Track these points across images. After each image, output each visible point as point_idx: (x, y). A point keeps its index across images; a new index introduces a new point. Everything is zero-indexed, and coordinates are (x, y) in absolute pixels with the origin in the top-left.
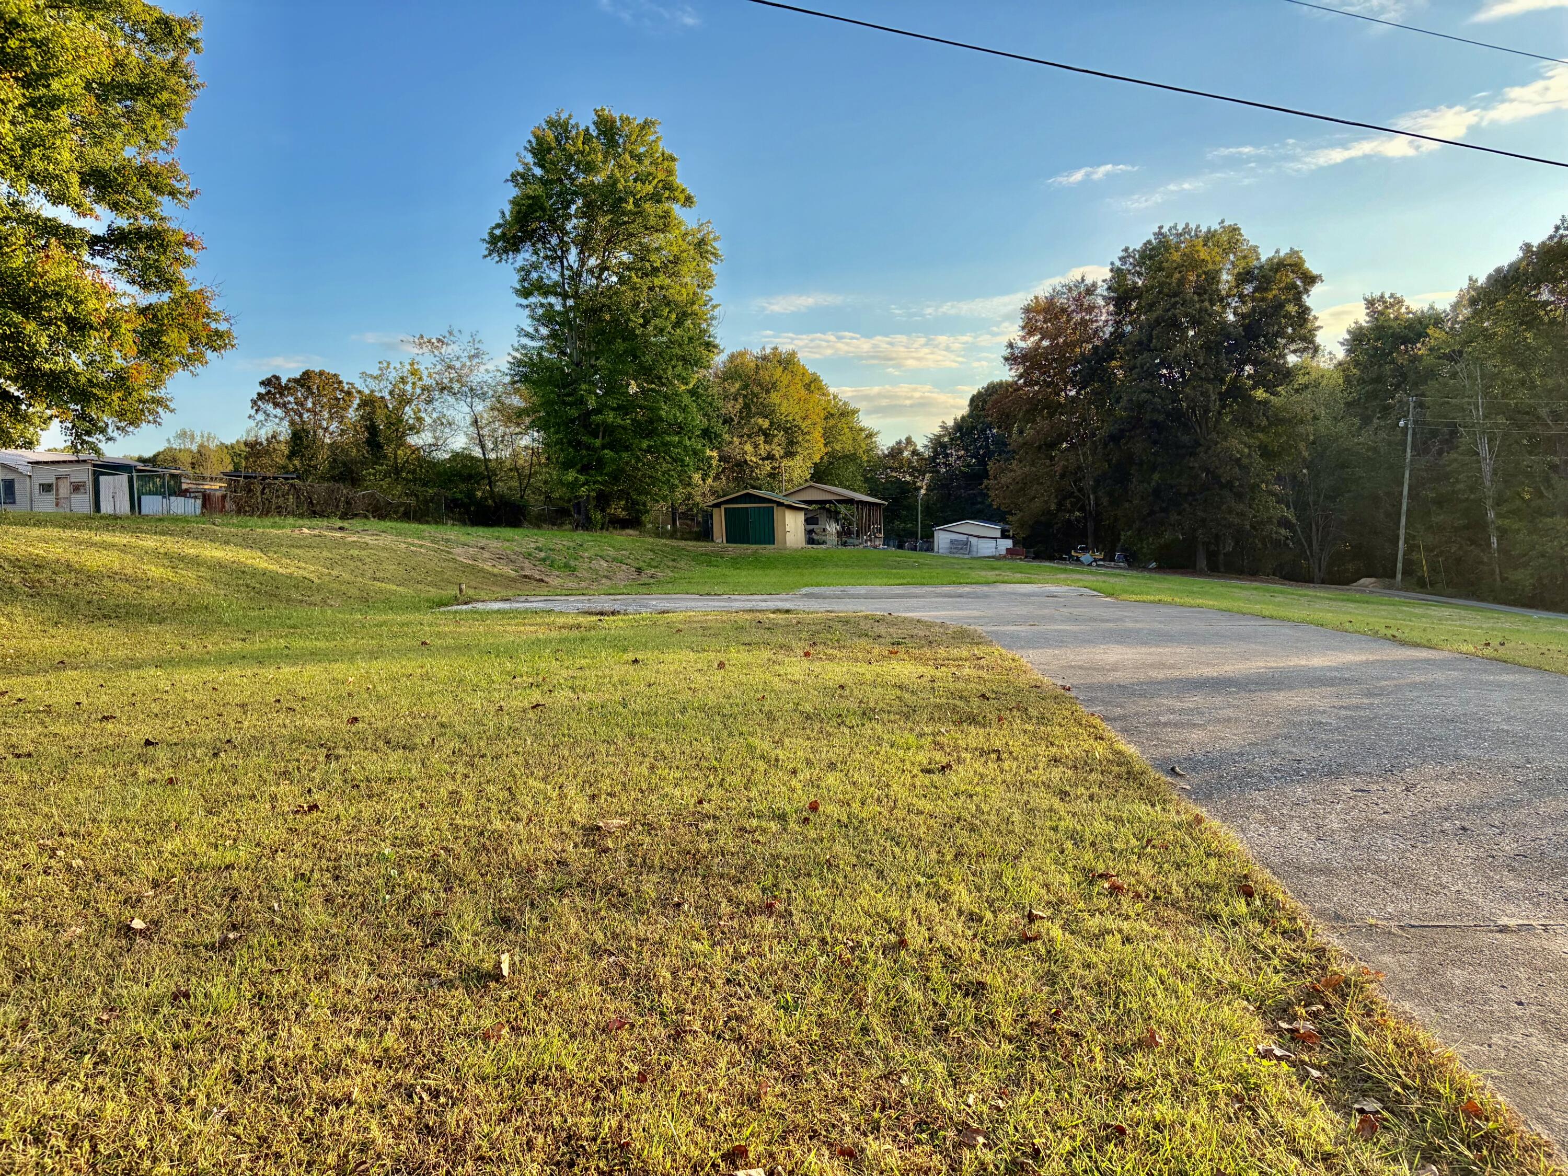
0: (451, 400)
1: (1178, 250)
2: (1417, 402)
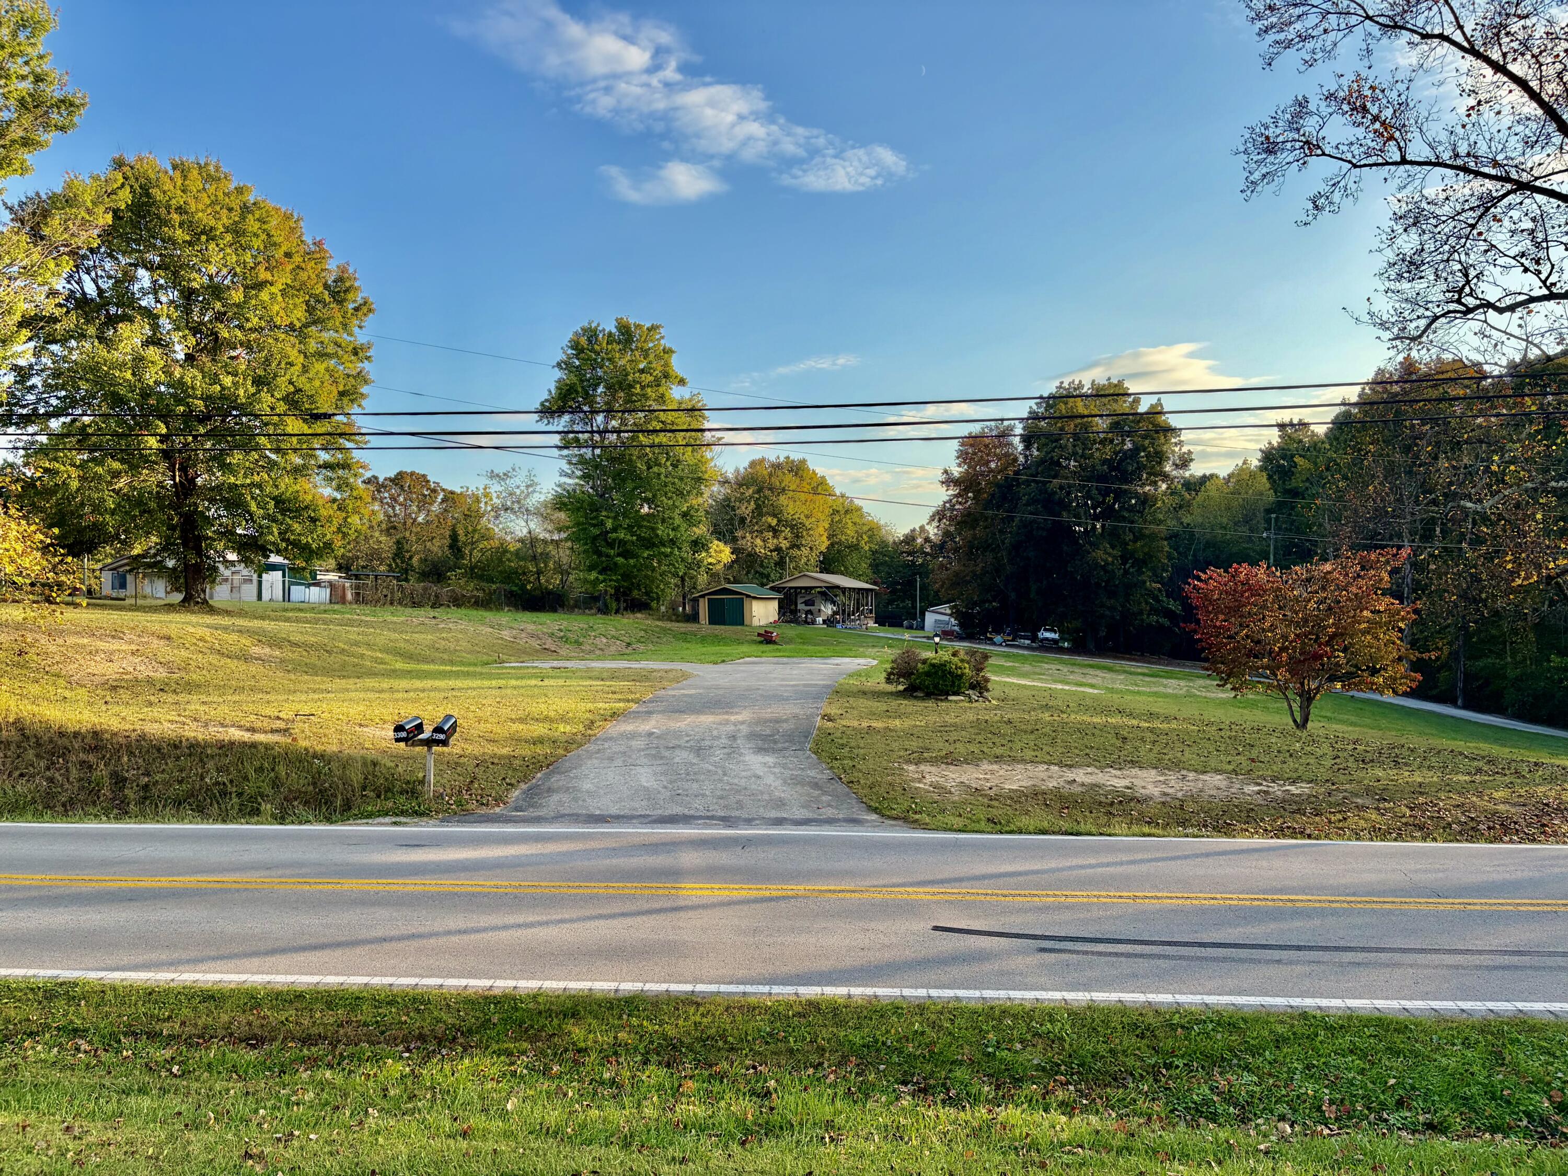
0: (513, 517)
1: (1066, 403)
2: (1277, 519)
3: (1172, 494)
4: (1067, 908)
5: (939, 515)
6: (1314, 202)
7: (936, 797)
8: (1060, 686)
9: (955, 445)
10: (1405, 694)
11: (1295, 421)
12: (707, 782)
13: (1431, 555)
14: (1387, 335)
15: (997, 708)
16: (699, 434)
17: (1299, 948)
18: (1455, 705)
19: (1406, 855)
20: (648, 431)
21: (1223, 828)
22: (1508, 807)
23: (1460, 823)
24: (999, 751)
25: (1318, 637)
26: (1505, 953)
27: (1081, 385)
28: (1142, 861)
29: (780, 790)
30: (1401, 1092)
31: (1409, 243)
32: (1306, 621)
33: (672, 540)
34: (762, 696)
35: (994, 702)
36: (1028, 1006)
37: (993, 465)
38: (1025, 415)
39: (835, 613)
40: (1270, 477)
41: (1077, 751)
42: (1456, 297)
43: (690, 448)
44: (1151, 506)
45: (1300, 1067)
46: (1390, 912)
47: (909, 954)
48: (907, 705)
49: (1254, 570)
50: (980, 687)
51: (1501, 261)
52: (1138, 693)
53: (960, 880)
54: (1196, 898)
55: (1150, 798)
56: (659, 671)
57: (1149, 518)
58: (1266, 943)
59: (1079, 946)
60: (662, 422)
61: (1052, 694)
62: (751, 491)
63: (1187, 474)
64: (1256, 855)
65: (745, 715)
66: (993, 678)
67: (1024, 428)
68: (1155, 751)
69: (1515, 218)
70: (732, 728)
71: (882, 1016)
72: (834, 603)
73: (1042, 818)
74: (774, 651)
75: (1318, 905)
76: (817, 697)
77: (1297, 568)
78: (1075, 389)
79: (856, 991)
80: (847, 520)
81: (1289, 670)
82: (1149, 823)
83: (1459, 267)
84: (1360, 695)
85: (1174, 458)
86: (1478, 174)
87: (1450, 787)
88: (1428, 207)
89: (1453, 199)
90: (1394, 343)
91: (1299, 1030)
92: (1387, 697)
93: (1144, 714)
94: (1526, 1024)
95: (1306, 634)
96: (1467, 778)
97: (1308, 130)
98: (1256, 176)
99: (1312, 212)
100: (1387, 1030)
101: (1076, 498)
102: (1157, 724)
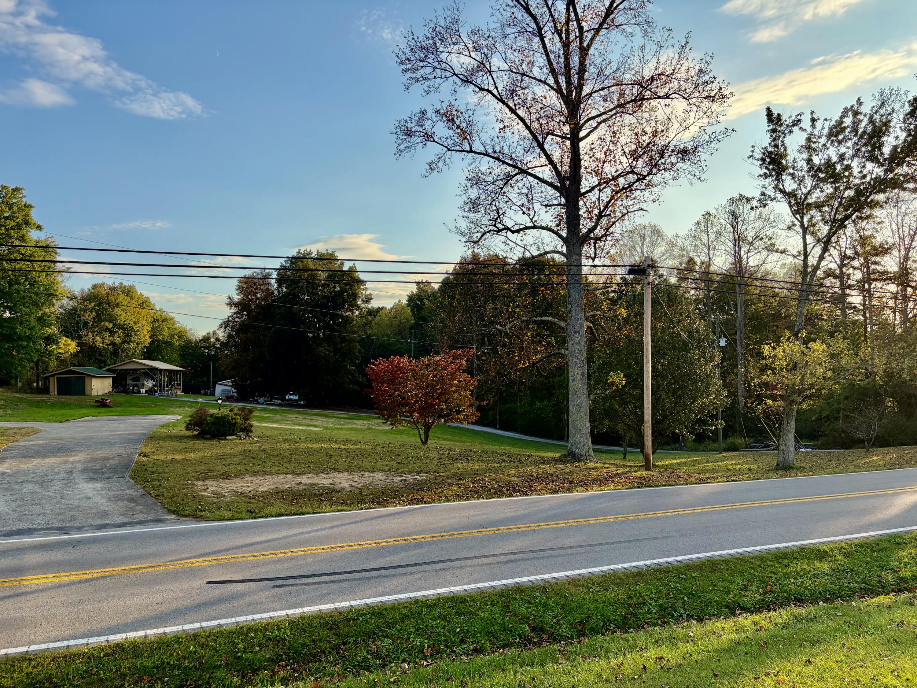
1: (302, 262)
2: (415, 332)
3: (361, 317)
4: (292, 559)
5: (225, 324)
6: (430, 166)
7: (215, 500)
8: (297, 427)
9: (235, 282)
10: (473, 423)
11: (424, 281)
12: (48, 505)
13: (484, 352)
14: (464, 239)
15: (257, 442)
16: (52, 264)
17: (416, 565)
18: (496, 428)
19: (469, 507)
20: (11, 260)
21: (382, 503)
22: (515, 478)
23: (495, 488)
24: (256, 468)
25: (433, 395)
26: (512, 553)
27: (310, 253)
28: (337, 526)
29: (104, 504)
30: (462, 635)
31: (473, 193)
32: (427, 386)
33: (28, 336)
34: (95, 443)
35: (255, 439)
36: (265, 622)
37: (259, 295)
38: (279, 267)
39: (154, 386)
40: (412, 310)
41: (303, 465)
42: (494, 223)
43: (44, 274)
44: (350, 323)
45: (413, 630)
46: (460, 539)
47: (189, 602)
48: (198, 443)
49: (402, 360)
50: (247, 430)
51: (514, 207)
52: (341, 429)
53: (227, 550)
54: (365, 544)
55: (343, 489)
56: (14, 428)
57: (349, 330)
58: (399, 564)
59: (298, 581)
60: (23, 254)
61: (292, 432)
62: (93, 304)
63: (370, 306)
64: (397, 516)
65: (81, 456)
66: (256, 424)
67: (277, 275)
68: (348, 462)
69: (520, 187)
70: (70, 466)
71: (168, 646)
72: (153, 379)
73: (281, 507)
74: (107, 412)
75: (427, 540)
76: (137, 442)
77: (423, 358)
78: (307, 254)
79: (150, 632)
80: (164, 325)
81: (419, 413)
82: (342, 503)
83: (495, 208)
84: (453, 424)
85: (362, 297)
86: (504, 162)
87: (490, 470)
88: (482, 176)
89: (493, 173)
90: (467, 244)
91: (414, 610)
92: (465, 425)
93: (343, 441)
94: (519, 589)
95: (427, 394)
96: (498, 465)
97: (427, 127)
98: (402, 147)
99: (429, 171)
100: (456, 603)
101: (308, 317)
102: (349, 446)
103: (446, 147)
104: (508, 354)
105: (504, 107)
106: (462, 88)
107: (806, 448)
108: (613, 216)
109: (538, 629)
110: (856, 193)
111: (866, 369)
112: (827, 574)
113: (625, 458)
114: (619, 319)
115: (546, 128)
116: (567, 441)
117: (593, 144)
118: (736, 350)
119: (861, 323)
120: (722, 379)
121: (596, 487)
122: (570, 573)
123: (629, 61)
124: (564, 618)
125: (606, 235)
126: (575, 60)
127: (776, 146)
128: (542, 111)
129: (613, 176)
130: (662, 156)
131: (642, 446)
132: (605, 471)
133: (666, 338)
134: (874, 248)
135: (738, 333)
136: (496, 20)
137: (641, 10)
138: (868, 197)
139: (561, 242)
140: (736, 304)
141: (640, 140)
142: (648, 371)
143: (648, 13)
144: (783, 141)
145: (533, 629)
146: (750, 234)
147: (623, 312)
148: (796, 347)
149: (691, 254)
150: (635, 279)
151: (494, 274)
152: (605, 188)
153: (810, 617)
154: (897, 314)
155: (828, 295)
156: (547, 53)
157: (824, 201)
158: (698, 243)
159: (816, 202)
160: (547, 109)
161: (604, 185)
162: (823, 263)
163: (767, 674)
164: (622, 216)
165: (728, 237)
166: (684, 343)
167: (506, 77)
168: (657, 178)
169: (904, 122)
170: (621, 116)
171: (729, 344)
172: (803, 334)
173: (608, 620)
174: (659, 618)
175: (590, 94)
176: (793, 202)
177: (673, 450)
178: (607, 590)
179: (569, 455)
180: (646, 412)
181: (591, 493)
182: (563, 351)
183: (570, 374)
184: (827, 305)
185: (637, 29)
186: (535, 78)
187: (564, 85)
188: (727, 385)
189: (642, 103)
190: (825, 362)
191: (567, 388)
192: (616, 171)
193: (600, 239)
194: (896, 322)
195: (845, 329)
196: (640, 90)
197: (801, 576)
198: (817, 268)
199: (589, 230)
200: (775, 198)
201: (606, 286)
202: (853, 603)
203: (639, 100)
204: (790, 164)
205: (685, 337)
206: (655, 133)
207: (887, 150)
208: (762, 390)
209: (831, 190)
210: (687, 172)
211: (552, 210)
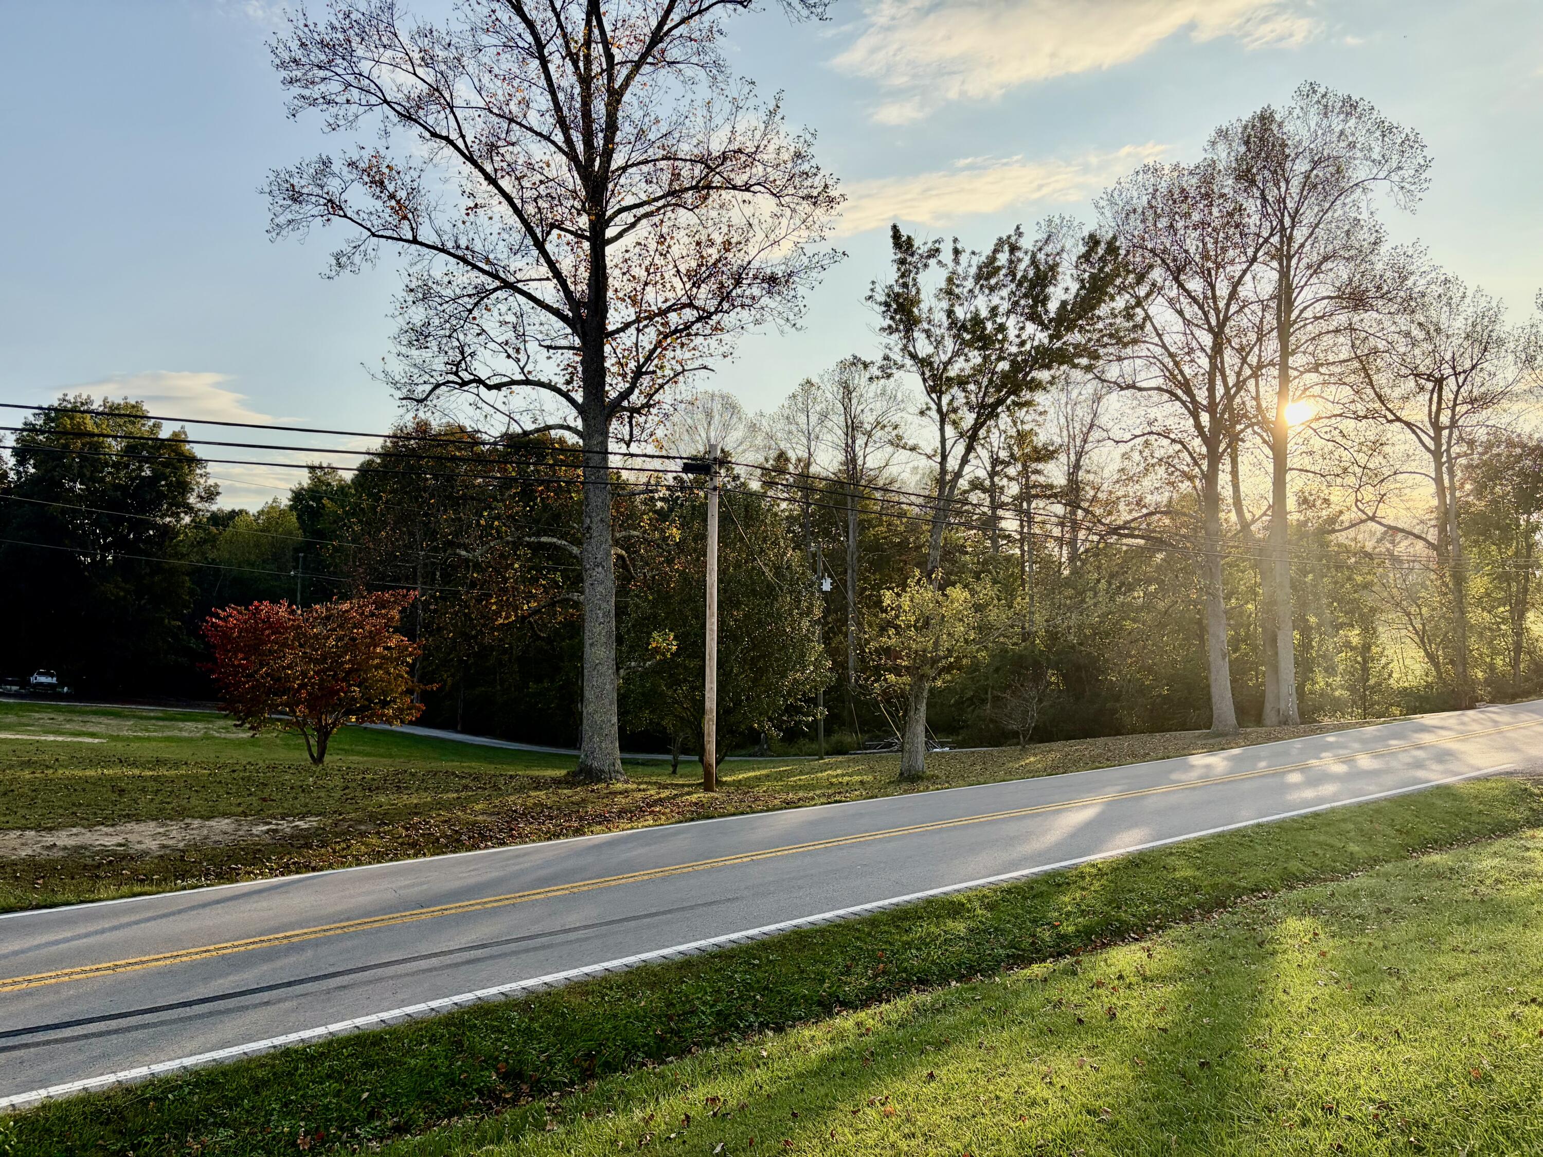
1: (72, 419)
2: (305, 558)
3: (195, 527)
4: (29, 994)
6: (337, 260)
8: (51, 738)
10: (411, 723)
11: (324, 465)
13: (433, 596)
14: (398, 394)
17: (289, 984)
18: (454, 731)
19: (398, 872)
21: (229, 876)
22: (485, 817)
23: (446, 837)
25: (335, 674)
26: (471, 948)
27: (89, 401)
28: (129, 924)
30: (373, 1103)
31: (418, 314)
32: (324, 658)
38: (20, 426)
40: (299, 518)
41: (61, 811)
42: (454, 369)
44: (172, 539)
45: (277, 1107)
46: (379, 930)
49: (276, 608)
52: (149, 739)
54: (187, 955)
55: (146, 853)
57: (170, 551)
61: (40, 747)
63: (214, 508)
64: (255, 897)
67: (17, 440)
68: (157, 801)
69: (503, 311)
73: (9, 894)
75: (313, 936)
77: (318, 606)
78: (82, 404)
81: (308, 707)
82: (142, 881)
83: (456, 344)
84: (373, 726)
85: (199, 490)
86: (475, 267)
87: (440, 805)
88: (434, 286)
89: (454, 284)
90: (404, 402)
91: (279, 1069)
92: (397, 727)
93: (149, 762)
94: (482, 1009)
95: (324, 671)
96: (455, 795)
97: (331, 189)
98: (282, 220)
99: (335, 268)
100: (363, 1047)
101: (82, 524)
102: (163, 771)
103: (369, 230)
104: (479, 601)
105: (476, 172)
106: (400, 127)
107: (942, 747)
108: (659, 373)
109: (513, 1076)
110: (1011, 366)
111: (1023, 628)
112: (962, 938)
113: (674, 772)
114: (668, 545)
115: (549, 215)
116: (580, 749)
117: (627, 251)
118: (845, 598)
119: (1017, 559)
120: (824, 643)
121: (623, 824)
122: (572, 973)
123: (687, 121)
124: (559, 1051)
125: (648, 406)
126: (599, 108)
127: (905, 285)
128: (543, 186)
129: (659, 309)
130: (738, 283)
131: (700, 750)
132: (639, 795)
133: (743, 577)
134: (1035, 449)
135: (849, 571)
136: (462, 18)
137: (707, 44)
138: (1027, 374)
139: (574, 412)
140: (847, 527)
141: (704, 254)
142: (712, 630)
143: (719, 51)
144: (914, 280)
145: (504, 1077)
146: (868, 419)
147: (675, 533)
148: (928, 594)
149: (783, 445)
150: (696, 480)
151: (454, 459)
152: (646, 326)
153: (937, 1006)
154: (1065, 548)
155: (975, 517)
156: (552, 90)
157: (969, 376)
158: (793, 428)
159: (958, 376)
160: (550, 184)
161: (645, 322)
162: (967, 469)
163: (871, 1104)
164: (675, 376)
165: (838, 420)
166: (769, 585)
167: (480, 120)
168: (728, 320)
169: (1077, 267)
170: (673, 211)
171: (835, 587)
172: (939, 574)
173: (633, 1047)
174: (715, 1034)
175: (624, 169)
176: (928, 374)
177: (750, 756)
178: (633, 996)
179: (581, 771)
180: (707, 695)
181: (615, 834)
182: (575, 596)
183: (587, 633)
184: (973, 532)
185: (702, 73)
186: (531, 129)
187: (580, 147)
188: (831, 652)
189: (708, 194)
190: (967, 616)
191: (581, 658)
192: (666, 301)
193: (638, 411)
194: (1063, 560)
195: (995, 567)
196: (704, 173)
197: (927, 945)
198: (958, 475)
199: (621, 393)
200: (903, 366)
201: (649, 489)
202: (997, 979)
203: (703, 188)
204: (924, 316)
205: (769, 575)
206: (727, 246)
207: (1053, 306)
208: (881, 659)
209: (979, 360)
210: (775, 313)
211: (558, 355)
